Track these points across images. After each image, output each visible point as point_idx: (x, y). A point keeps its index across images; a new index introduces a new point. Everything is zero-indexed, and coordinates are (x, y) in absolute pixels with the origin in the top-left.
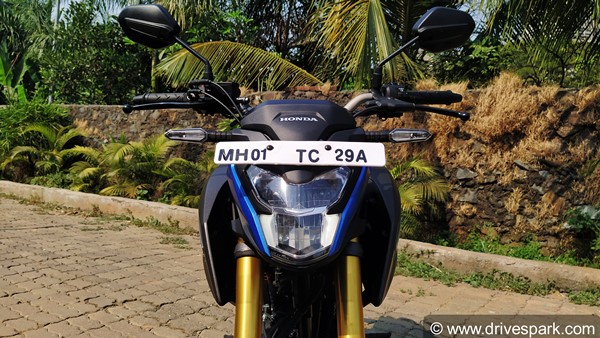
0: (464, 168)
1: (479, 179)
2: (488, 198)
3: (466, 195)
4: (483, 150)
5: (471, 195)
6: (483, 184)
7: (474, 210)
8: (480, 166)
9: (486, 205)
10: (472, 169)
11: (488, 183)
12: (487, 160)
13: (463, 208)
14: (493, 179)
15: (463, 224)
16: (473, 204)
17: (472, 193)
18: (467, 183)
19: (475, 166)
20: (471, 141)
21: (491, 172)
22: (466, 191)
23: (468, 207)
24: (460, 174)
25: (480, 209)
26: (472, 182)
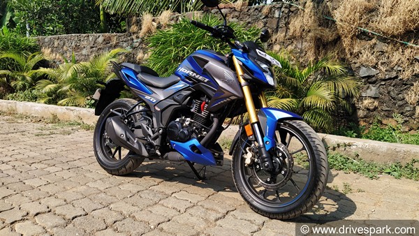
0: (367, 66)
1: (380, 76)
2: (389, 93)
3: (369, 91)
4: (385, 48)
5: (373, 90)
6: (385, 80)
7: (376, 103)
8: (382, 64)
9: (387, 99)
10: (375, 67)
11: (390, 79)
12: (388, 57)
13: (366, 102)
14: (394, 74)
15: (365, 117)
16: (375, 98)
17: (373, 88)
18: (369, 80)
19: (377, 64)
20: (374, 41)
21: (392, 69)
22: (368, 87)
23: (370, 101)
24: (363, 72)
25: (382, 103)
26: (374, 79)
